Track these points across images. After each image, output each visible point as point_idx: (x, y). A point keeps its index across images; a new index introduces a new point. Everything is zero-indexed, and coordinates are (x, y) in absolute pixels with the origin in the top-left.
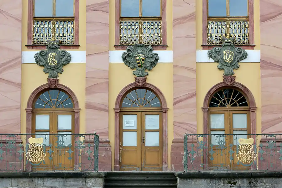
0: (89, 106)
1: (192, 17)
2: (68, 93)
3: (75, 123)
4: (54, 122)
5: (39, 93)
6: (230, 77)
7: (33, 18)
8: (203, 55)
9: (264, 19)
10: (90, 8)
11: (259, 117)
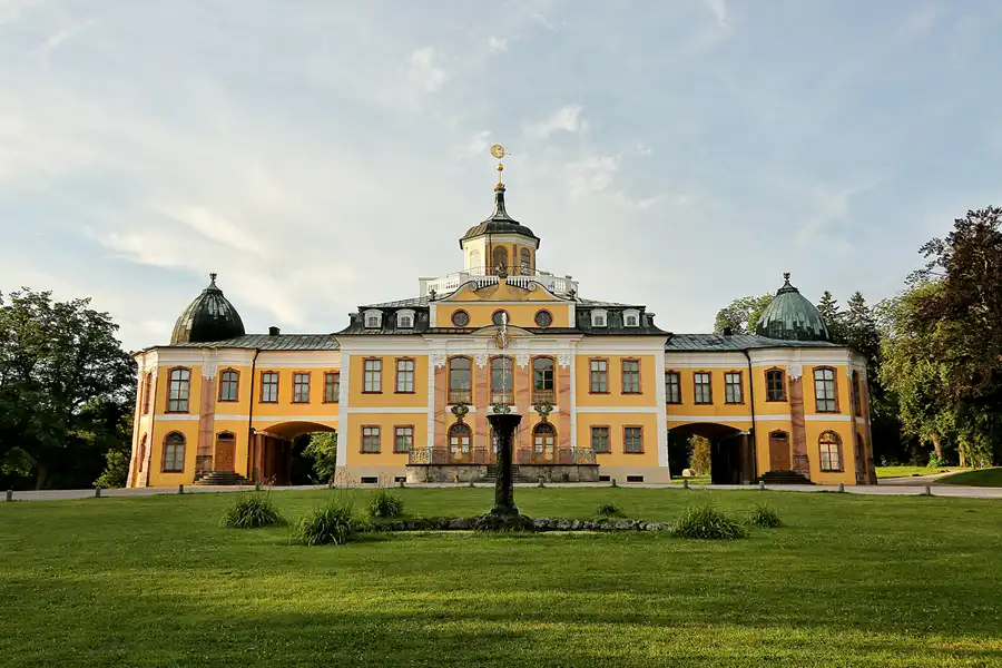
0: (477, 433)
1: (527, 390)
2: (467, 427)
3: (470, 441)
4: (460, 441)
5: (452, 428)
6: (544, 419)
7: (450, 390)
8: (532, 408)
9: (561, 391)
10: (478, 386)
11: (559, 439)
